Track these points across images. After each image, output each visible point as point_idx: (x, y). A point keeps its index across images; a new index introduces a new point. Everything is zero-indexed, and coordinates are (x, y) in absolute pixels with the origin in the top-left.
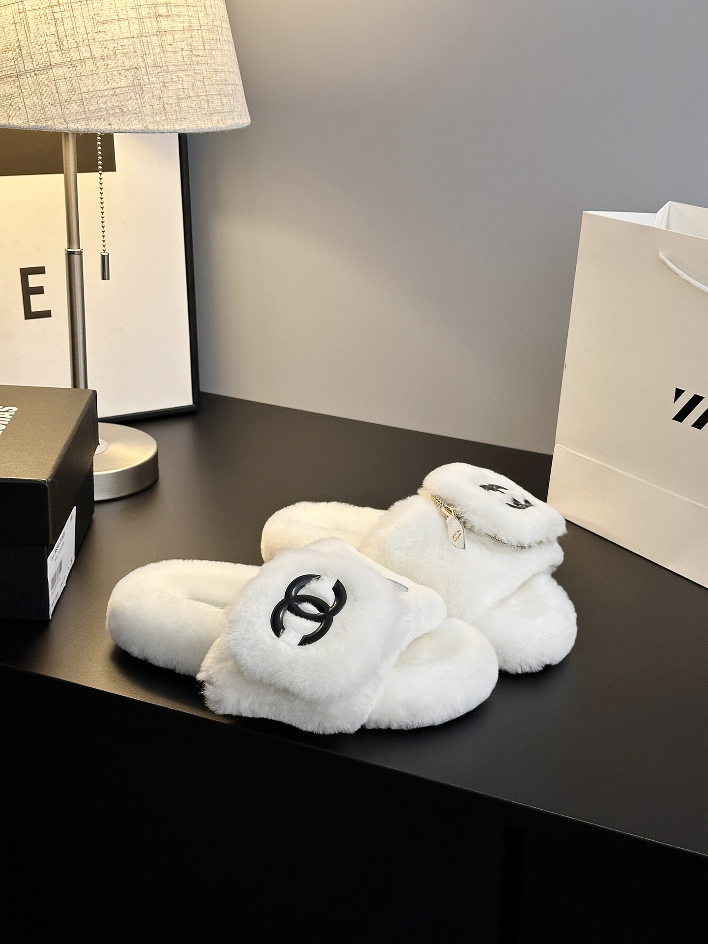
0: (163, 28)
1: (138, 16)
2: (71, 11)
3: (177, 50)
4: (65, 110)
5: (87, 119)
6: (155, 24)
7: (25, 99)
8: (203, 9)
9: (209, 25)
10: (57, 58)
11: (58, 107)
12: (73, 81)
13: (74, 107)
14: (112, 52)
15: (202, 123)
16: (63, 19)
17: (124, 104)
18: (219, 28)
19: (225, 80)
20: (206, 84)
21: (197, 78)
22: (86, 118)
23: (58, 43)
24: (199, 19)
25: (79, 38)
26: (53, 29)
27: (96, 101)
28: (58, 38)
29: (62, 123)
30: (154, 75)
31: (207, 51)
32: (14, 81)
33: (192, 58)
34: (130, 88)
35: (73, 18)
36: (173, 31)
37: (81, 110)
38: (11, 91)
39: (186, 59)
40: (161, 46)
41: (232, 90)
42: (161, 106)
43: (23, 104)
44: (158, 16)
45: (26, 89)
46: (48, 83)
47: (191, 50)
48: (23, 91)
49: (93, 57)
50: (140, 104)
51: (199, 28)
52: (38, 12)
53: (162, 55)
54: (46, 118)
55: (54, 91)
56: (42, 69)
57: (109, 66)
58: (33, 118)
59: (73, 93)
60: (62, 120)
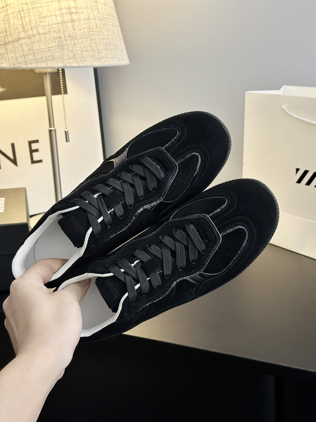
0: (74, 19)
1: (61, 14)
2: (29, 13)
3: (82, 29)
4: (26, 59)
5: (37, 62)
6: (69, 17)
7: (9, 55)
8: (96, 9)
10: (22, 35)
11: (23, 58)
12: (30, 45)
13: (31, 57)
14: (48, 31)
15: (95, 63)
16: (25, 17)
17: (54, 54)
18: (106, 19)
19: (109, 43)
20: (98, 44)
22: (35, 62)
23: (23, 28)
24: (94, 14)
25: (32, 25)
26: (20, 22)
27: (41, 54)
28: (23, 26)
29: (25, 65)
30: (69, 41)
31: (98, 30)
32: (4, 47)
33: (89, 32)
34: (57, 47)
35: (30, 17)
36: (79, 20)
37: (34, 58)
39: (86, 33)
40: (73, 27)
41: (114, 48)
42: (73, 55)
44: (71, 13)
45: (9, 50)
46: (19, 47)
47: (89, 29)
49: (39, 34)
50: (62, 55)
51: (94, 18)
52: (14, 15)
53: (73, 31)
54: (18, 63)
55: (21, 50)
56: (16, 40)
57: (47, 37)
58: (12, 63)
59: (30, 51)
60: (25, 63)
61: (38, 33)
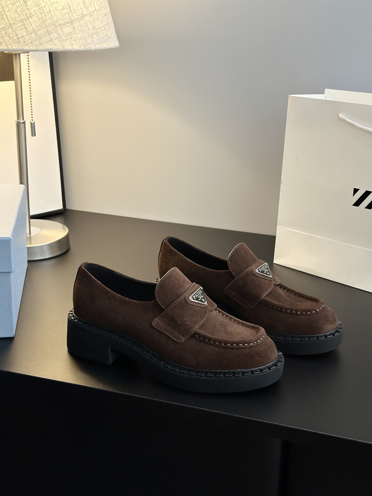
4: (93, 39)
11: (91, 37)
12: (93, 23)
13: (95, 36)
14: (100, 7)
17: (108, 33)
22: (100, 42)
23: (84, 3)
27: (101, 33)
32: (70, 25)
34: (107, 25)
37: (98, 38)
38: (70, 31)
43: (77, 37)
46: (84, 25)
48: (76, 30)
54: (87, 44)
55: (88, 29)
56: (80, 18)
57: (101, 14)
58: (83, 44)
59: (94, 29)
60: (93, 44)
61: (95, 9)
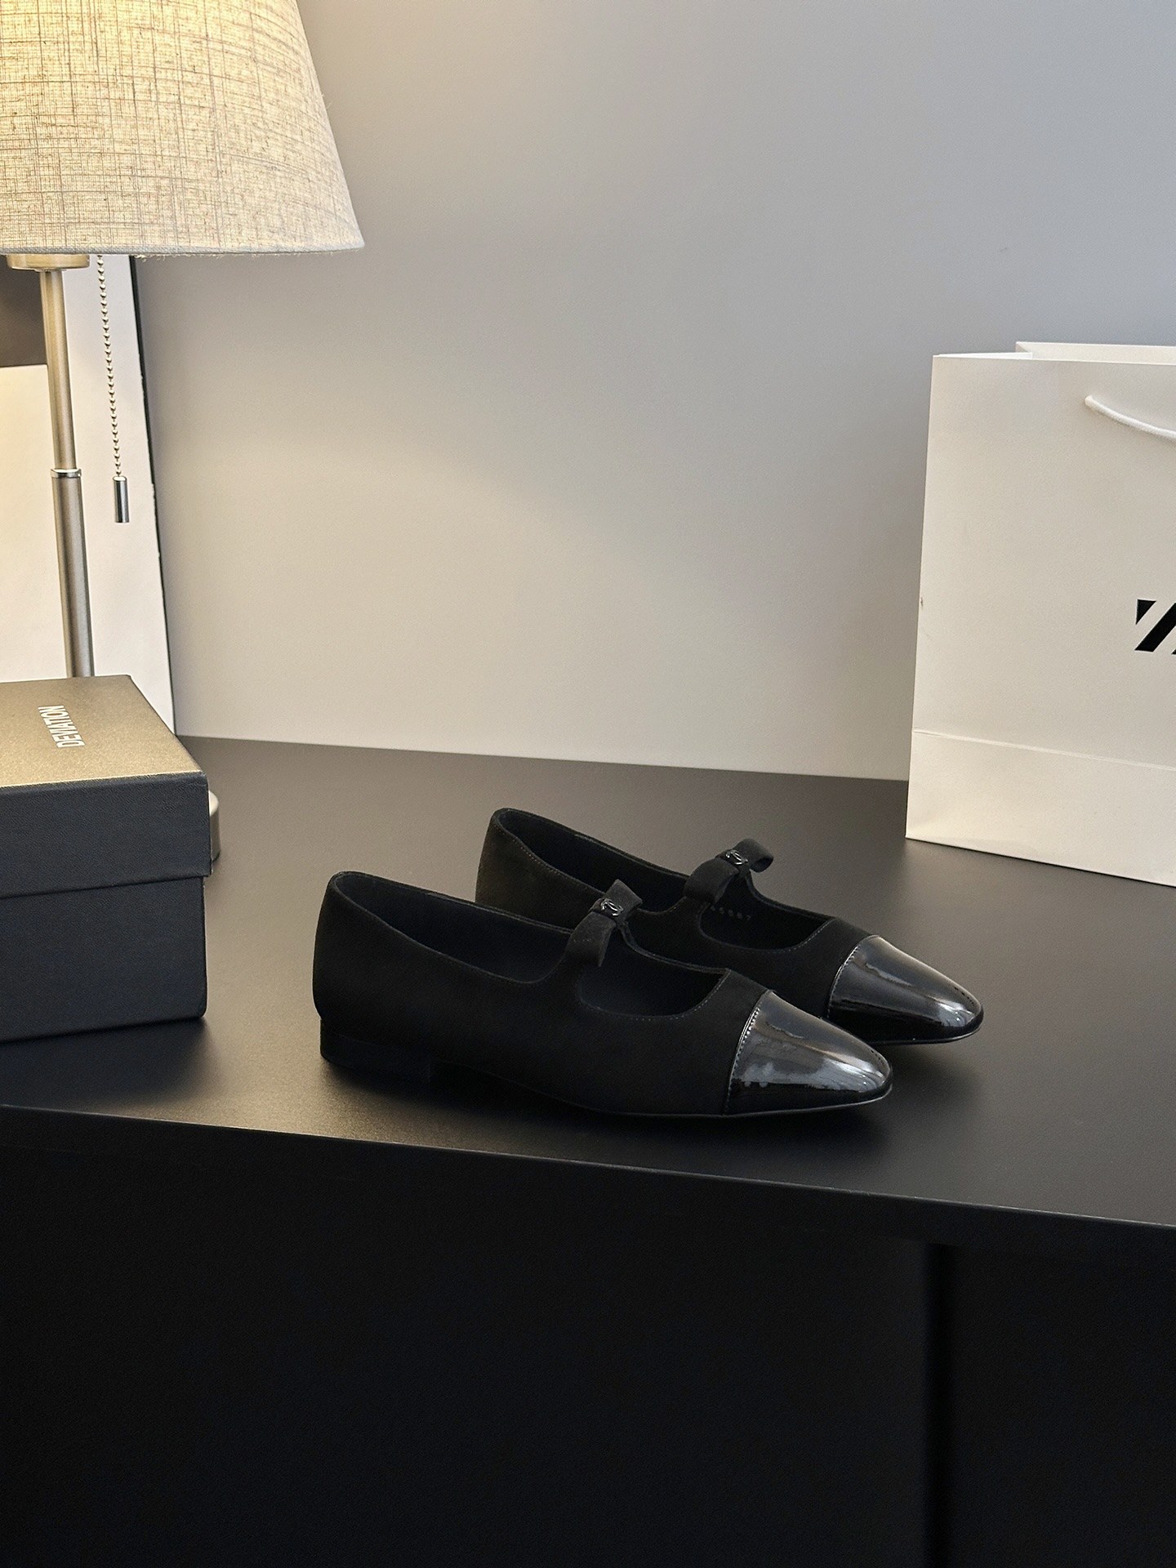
8: (88, 46)
9: (101, 73)
21: (41, 162)
31: (79, 120)
33: (34, 128)
39: (21, 130)
47: (37, 116)
51: (65, 79)
